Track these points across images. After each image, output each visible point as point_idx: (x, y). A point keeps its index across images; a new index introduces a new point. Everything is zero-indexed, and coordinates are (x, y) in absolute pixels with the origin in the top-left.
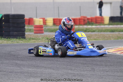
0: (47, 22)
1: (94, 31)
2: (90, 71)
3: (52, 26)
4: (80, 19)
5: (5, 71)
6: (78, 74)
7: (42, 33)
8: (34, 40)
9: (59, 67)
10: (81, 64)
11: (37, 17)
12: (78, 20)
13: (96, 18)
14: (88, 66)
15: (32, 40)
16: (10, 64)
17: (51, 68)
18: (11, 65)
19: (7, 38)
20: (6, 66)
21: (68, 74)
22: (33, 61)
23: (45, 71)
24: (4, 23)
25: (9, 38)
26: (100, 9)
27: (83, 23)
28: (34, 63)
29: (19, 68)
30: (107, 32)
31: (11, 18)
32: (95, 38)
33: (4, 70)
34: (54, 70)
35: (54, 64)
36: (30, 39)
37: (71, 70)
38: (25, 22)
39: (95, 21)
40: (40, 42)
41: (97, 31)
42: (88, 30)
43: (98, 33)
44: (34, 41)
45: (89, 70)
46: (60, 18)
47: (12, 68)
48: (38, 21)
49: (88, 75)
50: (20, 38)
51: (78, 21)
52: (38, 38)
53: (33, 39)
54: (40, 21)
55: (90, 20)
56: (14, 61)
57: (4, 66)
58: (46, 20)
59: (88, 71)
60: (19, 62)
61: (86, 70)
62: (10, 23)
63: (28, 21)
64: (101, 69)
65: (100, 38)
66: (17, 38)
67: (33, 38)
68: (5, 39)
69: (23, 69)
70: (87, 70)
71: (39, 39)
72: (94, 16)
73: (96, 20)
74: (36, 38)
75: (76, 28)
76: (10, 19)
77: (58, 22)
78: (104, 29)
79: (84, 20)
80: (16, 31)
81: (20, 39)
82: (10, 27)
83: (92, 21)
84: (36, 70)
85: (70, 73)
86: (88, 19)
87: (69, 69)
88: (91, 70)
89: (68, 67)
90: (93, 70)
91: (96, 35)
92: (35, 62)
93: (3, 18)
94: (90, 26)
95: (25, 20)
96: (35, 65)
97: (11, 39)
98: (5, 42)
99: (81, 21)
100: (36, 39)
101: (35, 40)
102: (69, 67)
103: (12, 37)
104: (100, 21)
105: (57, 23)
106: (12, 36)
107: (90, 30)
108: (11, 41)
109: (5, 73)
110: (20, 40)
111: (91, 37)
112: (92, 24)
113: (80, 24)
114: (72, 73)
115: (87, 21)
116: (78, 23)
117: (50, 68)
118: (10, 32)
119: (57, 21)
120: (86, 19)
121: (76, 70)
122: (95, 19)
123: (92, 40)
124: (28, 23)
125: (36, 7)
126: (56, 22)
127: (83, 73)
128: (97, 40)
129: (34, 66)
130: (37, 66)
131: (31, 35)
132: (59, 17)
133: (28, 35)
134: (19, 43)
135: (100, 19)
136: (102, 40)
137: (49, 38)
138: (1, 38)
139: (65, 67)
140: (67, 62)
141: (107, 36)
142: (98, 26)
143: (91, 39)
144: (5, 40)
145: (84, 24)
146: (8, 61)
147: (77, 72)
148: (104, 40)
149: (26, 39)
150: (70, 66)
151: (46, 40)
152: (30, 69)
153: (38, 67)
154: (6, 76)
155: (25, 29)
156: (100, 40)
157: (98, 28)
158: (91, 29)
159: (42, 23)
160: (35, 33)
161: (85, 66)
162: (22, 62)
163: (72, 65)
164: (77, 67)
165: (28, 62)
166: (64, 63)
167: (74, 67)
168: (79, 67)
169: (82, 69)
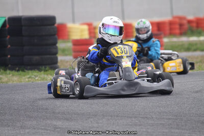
4: (171, 23)
9: (153, 132)
11: (74, 22)
12: (168, 25)
16: (42, 129)
18: (43, 131)
19: (18, 71)
20: (34, 134)
22: (92, 120)
25: (23, 71)
27: (178, 31)
28: (95, 125)
35: (140, 125)
42: (195, 47)
48: (78, 31)
50: (47, 69)
51: (168, 28)
54: (82, 31)
55: (194, 25)
56: (49, 122)
57: (28, 133)
58: (95, 28)
60: (59, 123)
66: (40, 70)
68: (13, 72)
79: (181, 25)
80: (38, 55)
81: (47, 71)
86: (190, 22)
89: (173, 131)
92: (98, 123)
97: (27, 71)
98: (15, 78)
99: (173, 26)
102: (177, 131)
103: (29, 67)
107: (198, 46)
108: (28, 76)
110: (47, 75)
113: (172, 34)
116: (168, 31)
120: (185, 22)
131: (67, 62)
133: (61, 61)
134: (46, 80)
138: (5, 70)
139: (167, 131)
140: (169, 119)
144: (13, 75)
145: (182, 34)
146: (35, 122)
150: (178, 129)
155: (56, 48)
159: (86, 36)
160: (75, 57)
162: (67, 124)
163: (182, 126)
164: (195, 131)
165: (81, 123)
166: (164, 123)
167: (187, 130)
168: (199, 132)
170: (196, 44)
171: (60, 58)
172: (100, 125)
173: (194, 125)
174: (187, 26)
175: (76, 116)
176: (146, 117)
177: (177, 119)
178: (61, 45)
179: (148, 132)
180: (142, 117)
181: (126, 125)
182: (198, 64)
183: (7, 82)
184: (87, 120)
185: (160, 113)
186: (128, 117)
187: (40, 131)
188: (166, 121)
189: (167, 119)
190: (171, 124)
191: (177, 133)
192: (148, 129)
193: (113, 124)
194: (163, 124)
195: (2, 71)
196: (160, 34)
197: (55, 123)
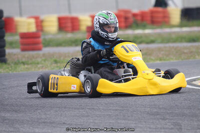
0: (45, 24)
1: (152, 42)
2: (172, 129)
3: (55, 34)
7: (40, 49)
8: (26, 66)
9: (101, 123)
10: (148, 113)
11: (21, 15)
14: (164, 119)
15: (22, 66)
17: (82, 125)
22: (40, 111)
27: (123, 24)
28: (44, 116)
29: (12, 129)
30: (181, 42)
32: (161, 56)
36: (17, 63)
39: (149, 18)
40: (41, 70)
41: (159, 40)
42: (139, 40)
44: (27, 68)
45: (167, 126)
46: (74, 15)
48: (25, 24)
52: (34, 60)
53: (24, 63)
54: (29, 24)
55: (139, 18)
58: (42, 21)
59: (167, 130)
60: (7, 115)
61: (161, 128)
64: (195, 123)
65: (172, 57)
67: (24, 60)
69: (22, 129)
70: (164, 128)
71: (38, 64)
73: (152, 17)
74: (30, 62)
77: (69, 25)
78: (173, 36)
79: (126, 18)
83: (143, 20)
86: (135, 15)
88: (172, 126)
89: (119, 121)
90: (178, 127)
91: (160, 49)
92: (45, 114)
96: (46, 120)
100: (31, 64)
101: (29, 66)
102: (124, 121)
104: (160, 20)
111: (150, 55)
112: (144, 27)
120: (130, 15)
121: (141, 127)
128: (164, 60)
129: (44, 122)
130: (50, 123)
131: (15, 55)
132: (70, 12)
133: (9, 54)
135: (161, 15)
136: (176, 59)
137: (58, 60)
139: (113, 121)
140: (116, 110)
141: (186, 51)
142: (158, 31)
143: (152, 58)
145: (127, 27)
148: (180, 60)
149: (9, 64)
151: (53, 65)
152: (37, 130)
156: (172, 61)
157: (160, 35)
158: (146, 36)
159: (33, 29)
160: (23, 50)
162: (16, 115)
163: (129, 117)
164: (140, 122)
165: (29, 115)
166: (110, 114)
167: (133, 121)
168: (145, 122)
169: (152, 126)
170: (141, 37)
171: (8, 51)
172: (48, 116)
173: (140, 116)
174: (132, 19)
175: (24, 107)
176: (94, 109)
177: (123, 110)
178: (8, 38)
179: (95, 123)
180: (89, 109)
181: (74, 116)
184: (34, 111)
185: (107, 104)
186: (75, 108)
188: (113, 112)
189: (113, 110)
190: (117, 115)
191: (123, 123)
192: (95, 119)
193: (61, 115)
197: (3, 114)
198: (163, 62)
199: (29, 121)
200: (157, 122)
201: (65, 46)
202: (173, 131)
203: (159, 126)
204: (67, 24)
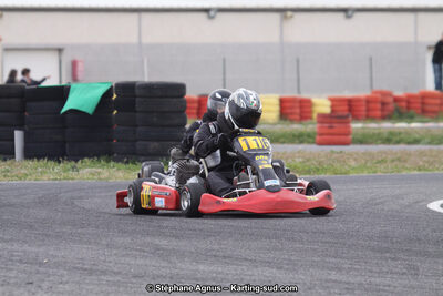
1: (416, 142)
3: (274, 124)
4: (368, 101)
5: (119, 273)
6: (360, 284)
9: (298, 261)
10: (373, 249)
12: (364, 103)
13: (424, 97)
14: (395, 259)
16: (137, 250)
18: (137, 253)
19: (127, 162)
20: (123, 256)
21: (330, 285)
22: (212, 239)
23: (250, 273)
24: (115, 112)
25: (134, 163)
26: (437, 66)
27: (379, 113)
28: (216, 247)
29: (164, 264)
31: (140, 97)
32: (421, 163)
33: (116, 270)
34: (283, 271)
35: (281, 250)
37: (339, 269)
38: (185, 108)
39: (419, 105)
41: (427, 140)
42: (398, 138)
43: (428, 147)
45: (397, 270)
46: (304, 95)
47: (140, 261)
49: (395, 287)
51: (364, 108)
55: (404, 104)
56: (148, 239)
57: (115, 254)
59: (395, 276)
60: (163, 242)
61: (387, 273)
62: (136, 112)
63: (196, 105)
64: (441, 268)
68: (120, 164)
69: (179, 264)
70: (391, 273)
72: (415, 91)
73: (423, 103)
75: (357, 129)
76: (137, 99)
77: (298, 111)
79: (384, 104)
80: (158, 140)
82: (137, 126)
83: (408, 108)
84: (220, 269)
85: (335, 281)
86: (397, 100)
87: (332, 269)
90: (413, 272)
91: (422, 154)
92: (220, 244)
93: (115, 96)
94: (402, 125)
95: (185, 101)
96: (218, 253)
97: (138, 163)
98: (120, 174)
99: (372, 106)
102: (333, 260)
103: (143, 158)
104: (436, 108)
105: (292, 114)
106: (143, 155)
107: (402, 136)
109: (118, 278)
111: (405, 161)
112: (411, 118)
113: (369, 117)
114: (340, 282)
115: (392, 106)
116: (364, 113)
117: (269, 264)
118: (136, 141)
119: (292, 108)
120: (390, 100)
121: (357, 270)
122: (420, 100)
123: (409, 169)
124: (195, 111)
125: (224, 60)
126: (289, 111)
127: (378, 281)
128: (425, 170)
129: (215, 256)
130: (224, 257)
132: (299, 92)
135: (437, 101)
138: (108, 161)
139: (319, 259)
142: (431, 125)
143: (407, 166)
144: (118, 169)
145: (384, 118)
146: (128, 240)
147: (358, 279)
150: (336, 258)
152: (201, 267)
153: (227, 259)
154: (121, 289)
156: (437, 172)
157: (429, 130)
158: (408, 132)
161: (386, 259)
162: (175, 243)
163: (343, 253)
164: (359, 262)
165: (195, 243)
167: (348, 259)
168: (366, 262)
169: (374, 269)
170: (400, 133)
172: (223, 247)
179: (290, 260)
181: (261, 249)
182: (395, 163)
183: (107, 179)
184: (205, 239)
187: (134, 252)
188: (320, 245)
189: (322, 242)
192: (292, 255)
194: (315, 250)
195: (102, 162)
196: (347, 117)
197: (157, 241)
198: (422, 172)
199: (192, 253)
200: (384, 262)
201: (283, 143)
202: (405, 277)
203: (384, 269)
204: (294, 109)
